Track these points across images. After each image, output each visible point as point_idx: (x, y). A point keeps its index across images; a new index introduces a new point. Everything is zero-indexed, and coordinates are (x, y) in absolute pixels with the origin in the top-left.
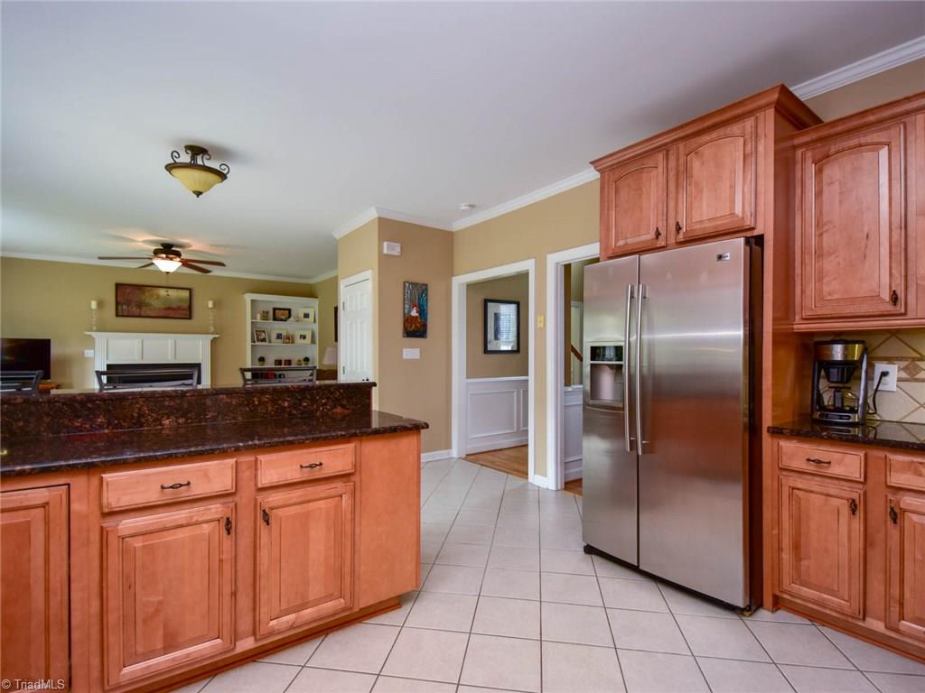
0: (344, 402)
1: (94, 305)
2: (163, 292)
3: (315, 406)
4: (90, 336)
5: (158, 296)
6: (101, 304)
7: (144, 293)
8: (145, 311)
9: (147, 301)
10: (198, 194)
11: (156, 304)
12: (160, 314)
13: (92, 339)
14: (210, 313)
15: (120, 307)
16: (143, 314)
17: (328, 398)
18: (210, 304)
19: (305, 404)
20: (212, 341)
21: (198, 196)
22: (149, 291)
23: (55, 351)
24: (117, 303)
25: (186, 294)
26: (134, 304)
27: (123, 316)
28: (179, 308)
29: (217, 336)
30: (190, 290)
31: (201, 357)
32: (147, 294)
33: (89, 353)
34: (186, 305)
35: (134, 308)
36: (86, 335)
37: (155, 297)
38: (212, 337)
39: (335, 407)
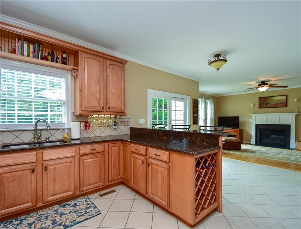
0: (207, 141)
1: (252, 105)
2: (275, 98)
3: (197, 140)
4: (251, 115)
5: (273, 100)
6: (254, 105)
7: (268, 99)
8: (268, 106)
9: (269, 102)
10: (218, 69)
11: (272, 103)
12: (274, 106)
13: (251, 116)
14: (295, 104)
15: (260, 105)
16: (268, 107)
17: (201, 138)
18: (295, 100)
19: (194, 139)
20: (296, 115)
21: (218, 70)
22: (270, 99)
23: (241, 120)
24: (259, 104)
25: (285, 97)
26: (264, 104)
27: (261, 108)
28: (281, 103)
29: (298, 113)
30: (287, 96)
31: (290, 122)
32: (269, 100)
33: (251, 120)
34: (285, 102)
35: (265, 105)
36: (249, 115)
37: (272, 100)
38: (296, 114)
39: (203, 142)
